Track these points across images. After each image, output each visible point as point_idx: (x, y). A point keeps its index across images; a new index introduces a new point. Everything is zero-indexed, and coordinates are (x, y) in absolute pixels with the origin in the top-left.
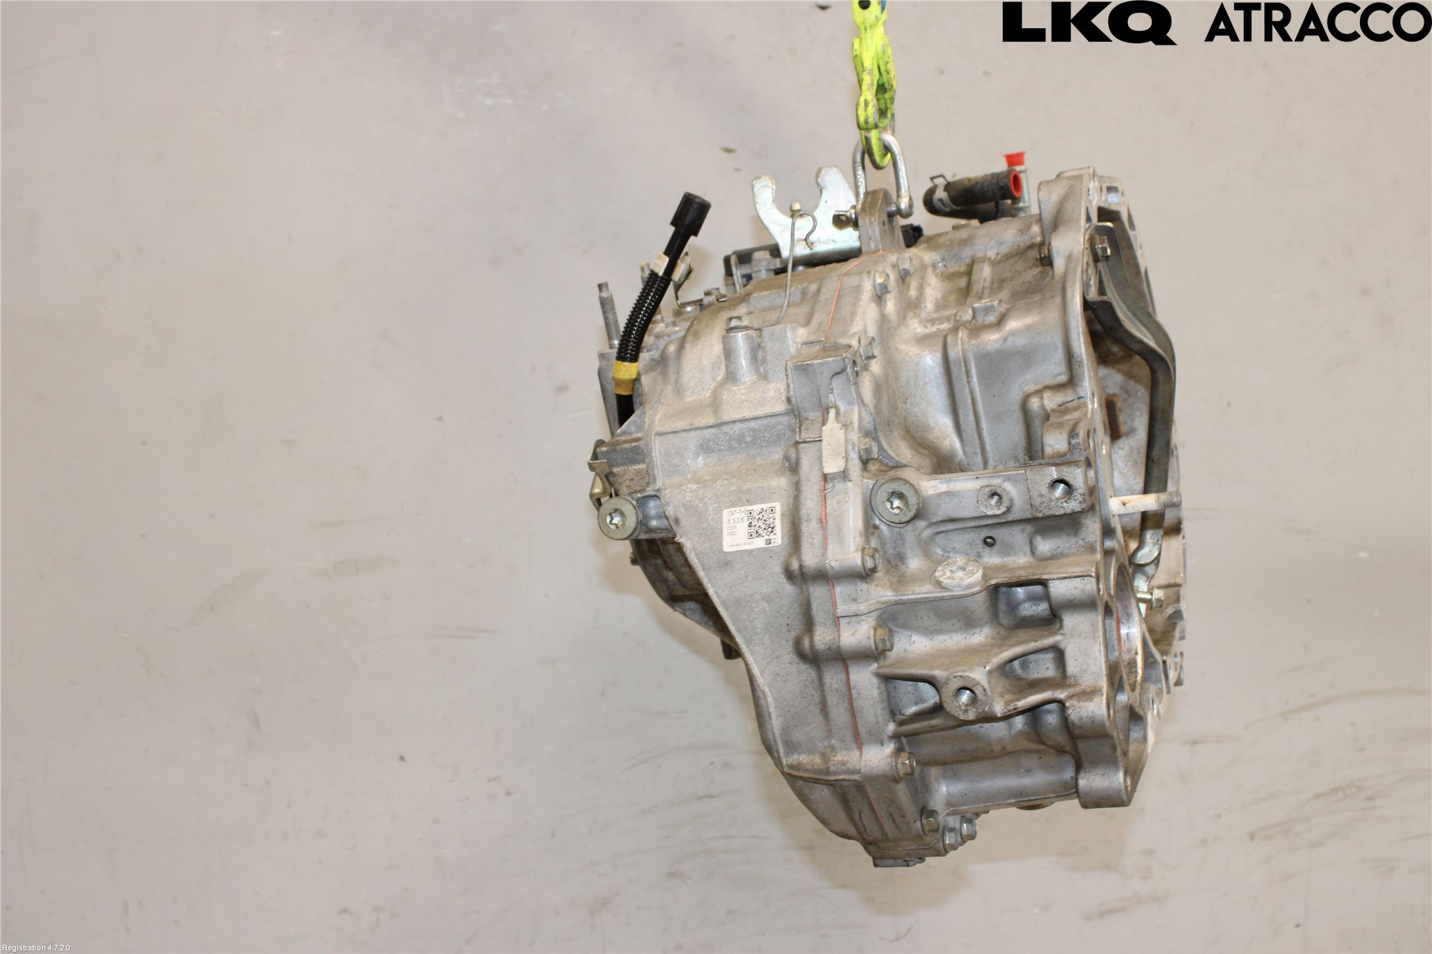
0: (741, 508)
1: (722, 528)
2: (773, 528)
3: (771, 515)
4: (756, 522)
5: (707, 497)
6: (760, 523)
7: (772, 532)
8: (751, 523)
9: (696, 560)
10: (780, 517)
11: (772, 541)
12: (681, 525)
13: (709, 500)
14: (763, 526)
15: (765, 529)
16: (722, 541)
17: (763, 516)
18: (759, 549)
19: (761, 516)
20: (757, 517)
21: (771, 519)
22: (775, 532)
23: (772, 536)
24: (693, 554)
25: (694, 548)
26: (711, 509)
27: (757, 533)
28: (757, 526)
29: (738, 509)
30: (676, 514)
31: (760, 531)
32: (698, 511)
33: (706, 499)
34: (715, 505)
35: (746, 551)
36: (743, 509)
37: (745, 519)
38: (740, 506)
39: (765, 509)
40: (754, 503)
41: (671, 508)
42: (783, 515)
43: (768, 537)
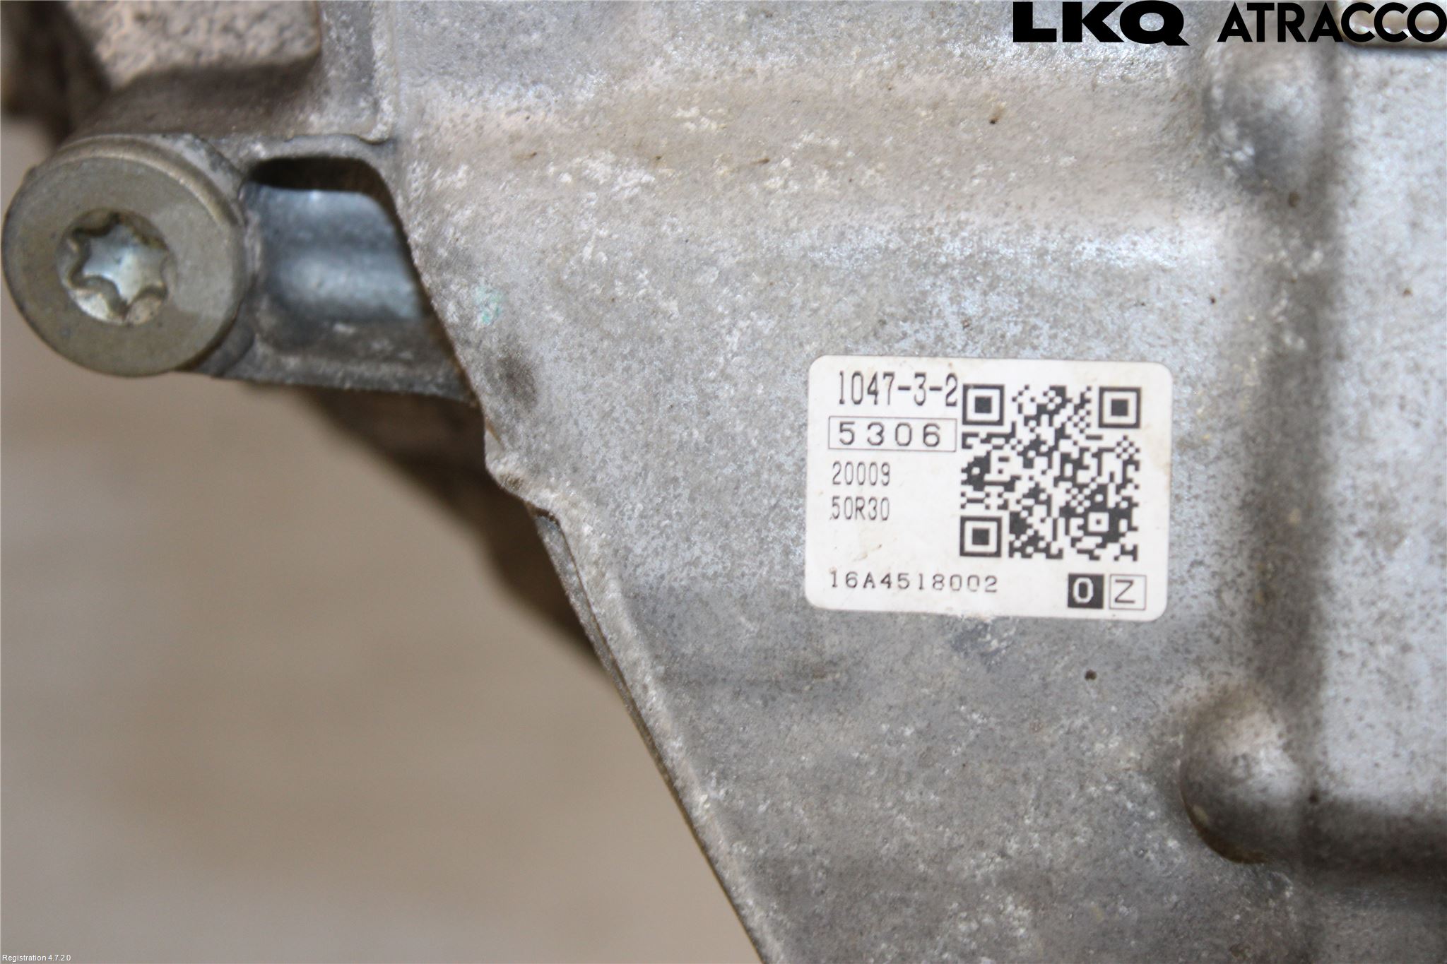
0: (922, 364)
1: (801, 466)
2: (1117, 515)
3: (1111, 437)
4: (1015, 466)
5: (712, 262)
6: (1042, 473)
7: (1112, 536)
8: (983, 463)
9: (628, 627)
10: (1166, 456)
11: (1111, 590)
12: (541, 408)
13: (724, 278)
14: (1060, 497)
15: (1067, 512)
16: (798, 541)
17: (1061, 434)
18: (1027, 627)
19: (1047, 434)
20: (1025, 436)
21: (1112, 464)
22: (1129, 540)
23: (1108, 563)
24: (613, 592)
25: (620, 556)
26: (734, 340)
27: (1018, 525)
28: (1023, 487)
29: (905, 369)
30: (512, 339)
31: (1039, 522)
32: (653, 339)
33: (709, 277)
34: (766, 325)
35: (943, 622)
36: (936, 370)
37: (950, 433)
38: (921, 350)
39: (1073, 394)
40: (1004, 348)
41: (479, 294)
42: (1184, 445)
43: (1083, 565)
